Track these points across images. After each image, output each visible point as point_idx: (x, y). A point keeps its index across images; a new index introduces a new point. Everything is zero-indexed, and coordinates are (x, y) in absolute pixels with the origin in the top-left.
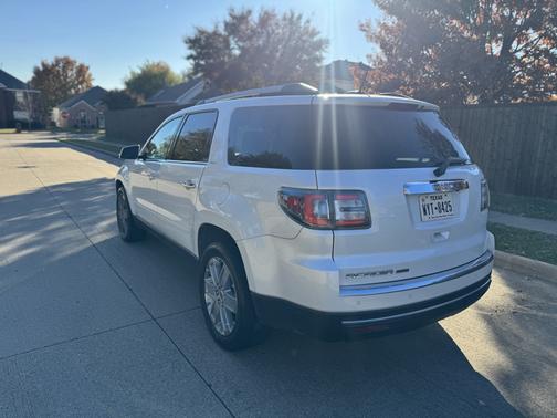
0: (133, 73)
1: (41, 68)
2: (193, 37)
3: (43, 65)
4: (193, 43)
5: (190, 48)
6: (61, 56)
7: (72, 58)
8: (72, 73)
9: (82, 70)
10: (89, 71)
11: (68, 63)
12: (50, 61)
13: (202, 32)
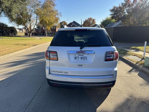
0: (103, 20)
1: (85, 21)
2: (112, 9)
3: (86, 20)
4: (112, 11)
5: (111, 12)
6: (89, 18)
7: (92, 18)
8: (91, 22)
9: (94, 20)
10: (95, 21)
11: (91, 19)
12: (87, 19)
13: (115, 7)
